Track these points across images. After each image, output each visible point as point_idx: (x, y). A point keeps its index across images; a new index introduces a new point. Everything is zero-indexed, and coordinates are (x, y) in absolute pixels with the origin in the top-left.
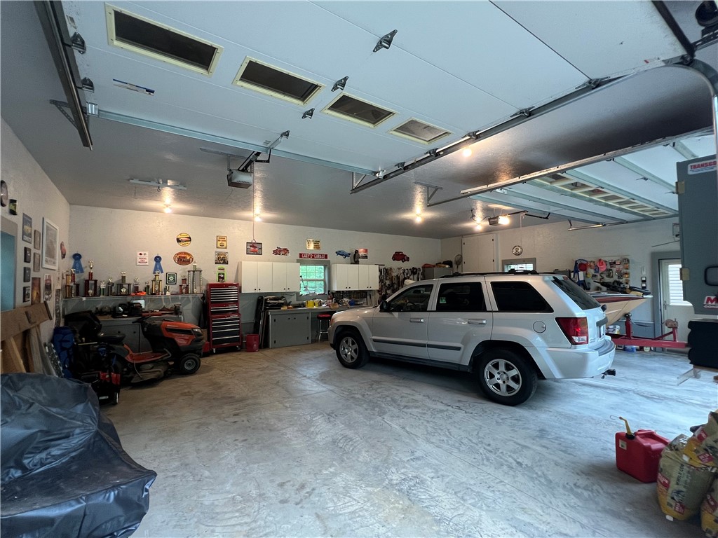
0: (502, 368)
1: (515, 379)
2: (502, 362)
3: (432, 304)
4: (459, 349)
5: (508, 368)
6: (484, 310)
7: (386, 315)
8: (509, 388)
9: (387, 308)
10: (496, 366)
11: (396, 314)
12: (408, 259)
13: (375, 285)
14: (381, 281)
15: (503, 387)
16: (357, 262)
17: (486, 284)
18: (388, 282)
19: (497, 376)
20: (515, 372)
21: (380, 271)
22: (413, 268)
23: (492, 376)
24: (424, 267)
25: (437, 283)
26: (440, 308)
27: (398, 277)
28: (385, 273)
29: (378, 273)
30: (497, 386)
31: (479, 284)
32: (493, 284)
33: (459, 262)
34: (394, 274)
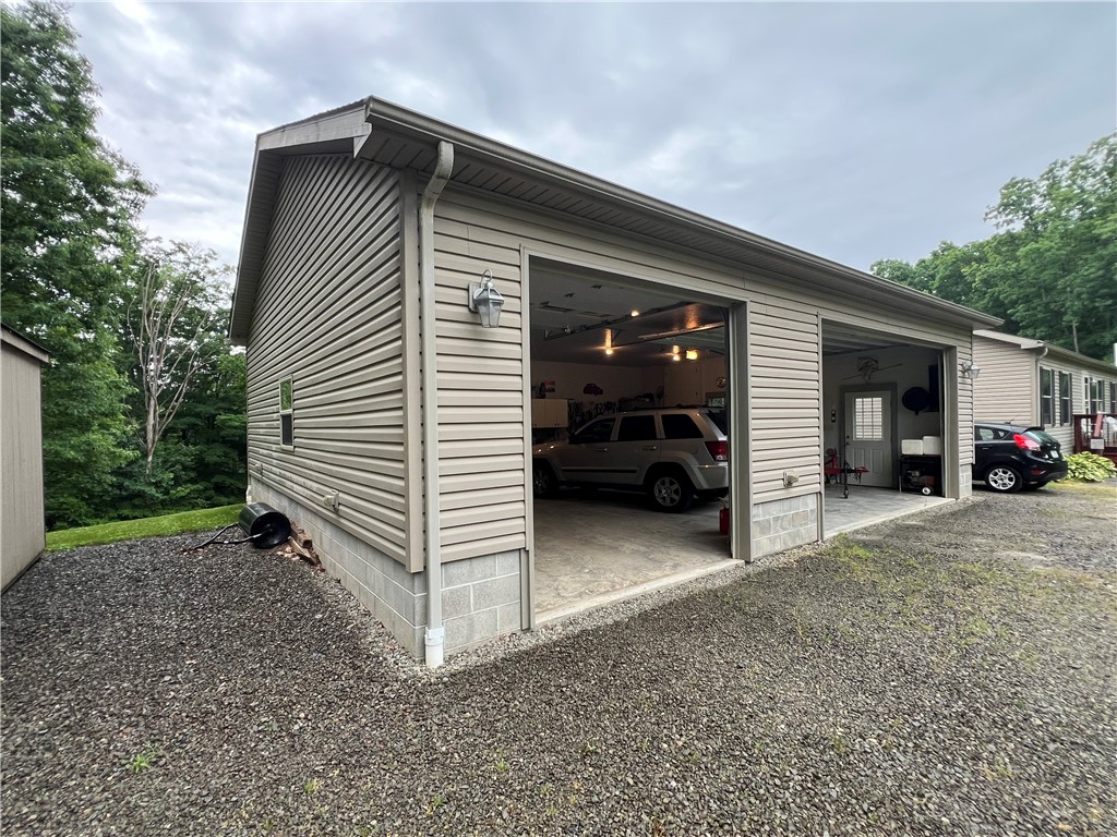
0: (667, 485)
1: (676, 492)
2: (667, 480)
3: (615, 435)
4: (634, 471)
5: (672, 483)
6: (655, 438)
7: (573, 446)
8: (672, 500)
9: (574, 440)
10: (663, 483)
11: (583, 445)
12: (601, 392)
13: (563, 422)
14: (570, 417)
15: (668, 500)
16: (543, 397)
17: (658, 415)
18: (578, 419)
19: (664, 491)
20: (676, 486)
21: (569, 405)
22: (608, 403)
23: (660, 492)
24: (620, 402)
25: (619, 417)
26: (622, 438)
27: (589, 413)
28: (575, 409)
29: (567, 408)
30: (664, 498)
31: (652, 417)
32: (663, 416)
33: (660, 395)
34: (585, 410)
